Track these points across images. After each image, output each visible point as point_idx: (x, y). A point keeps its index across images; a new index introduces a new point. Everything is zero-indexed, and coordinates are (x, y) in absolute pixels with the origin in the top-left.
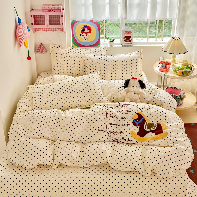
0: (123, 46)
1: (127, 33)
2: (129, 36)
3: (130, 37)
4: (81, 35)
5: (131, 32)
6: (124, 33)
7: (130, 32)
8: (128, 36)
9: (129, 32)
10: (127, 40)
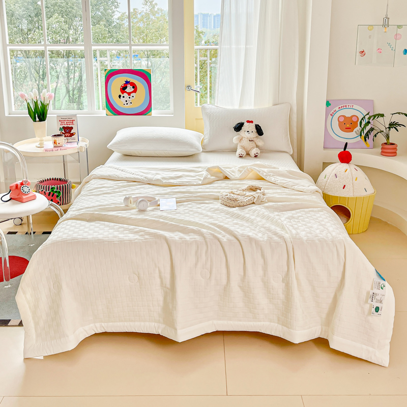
1: (65, 121)
2: (70, 126)
3: (72, 128)
5: (72, 119)
6: (60, 121)
8: (68, 126)
9: (69, 119)
10: (66, 133)
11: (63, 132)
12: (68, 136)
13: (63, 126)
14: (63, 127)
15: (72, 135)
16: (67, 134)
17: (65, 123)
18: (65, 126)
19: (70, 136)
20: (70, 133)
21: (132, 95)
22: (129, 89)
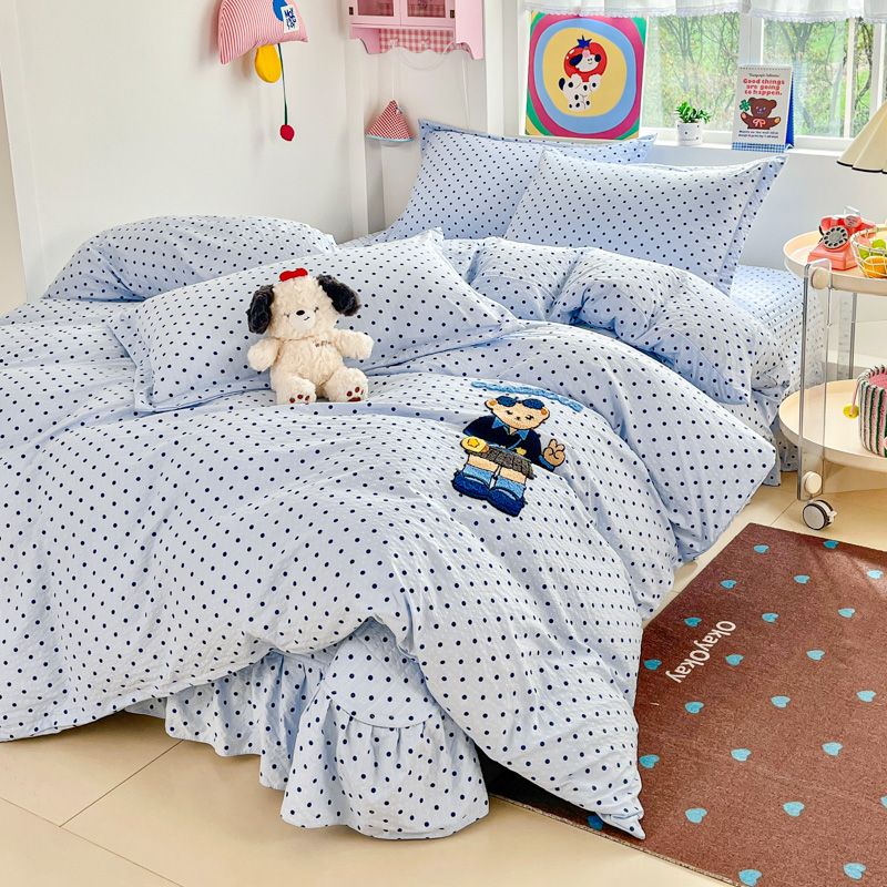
0: (736, 146)
1: (758, 82)
2: (769, 98)
3: (773, 104)
4: (562, 83)
5: (777, 79)
6: (745, 81)
7: (773, 79)
8: (765, 97)
9: (769, 79)
10: (756, 116)
11: (749, 112)
12: (758, 127)
13: (752, 95)
14: (752, 99)
15: (771, 123)
16: (757, 122)
17: (758, 90)
18: (758, 97)
19: (764, 127)
20: (765, 118)
21: (593, 79)
22: (589, 62)
